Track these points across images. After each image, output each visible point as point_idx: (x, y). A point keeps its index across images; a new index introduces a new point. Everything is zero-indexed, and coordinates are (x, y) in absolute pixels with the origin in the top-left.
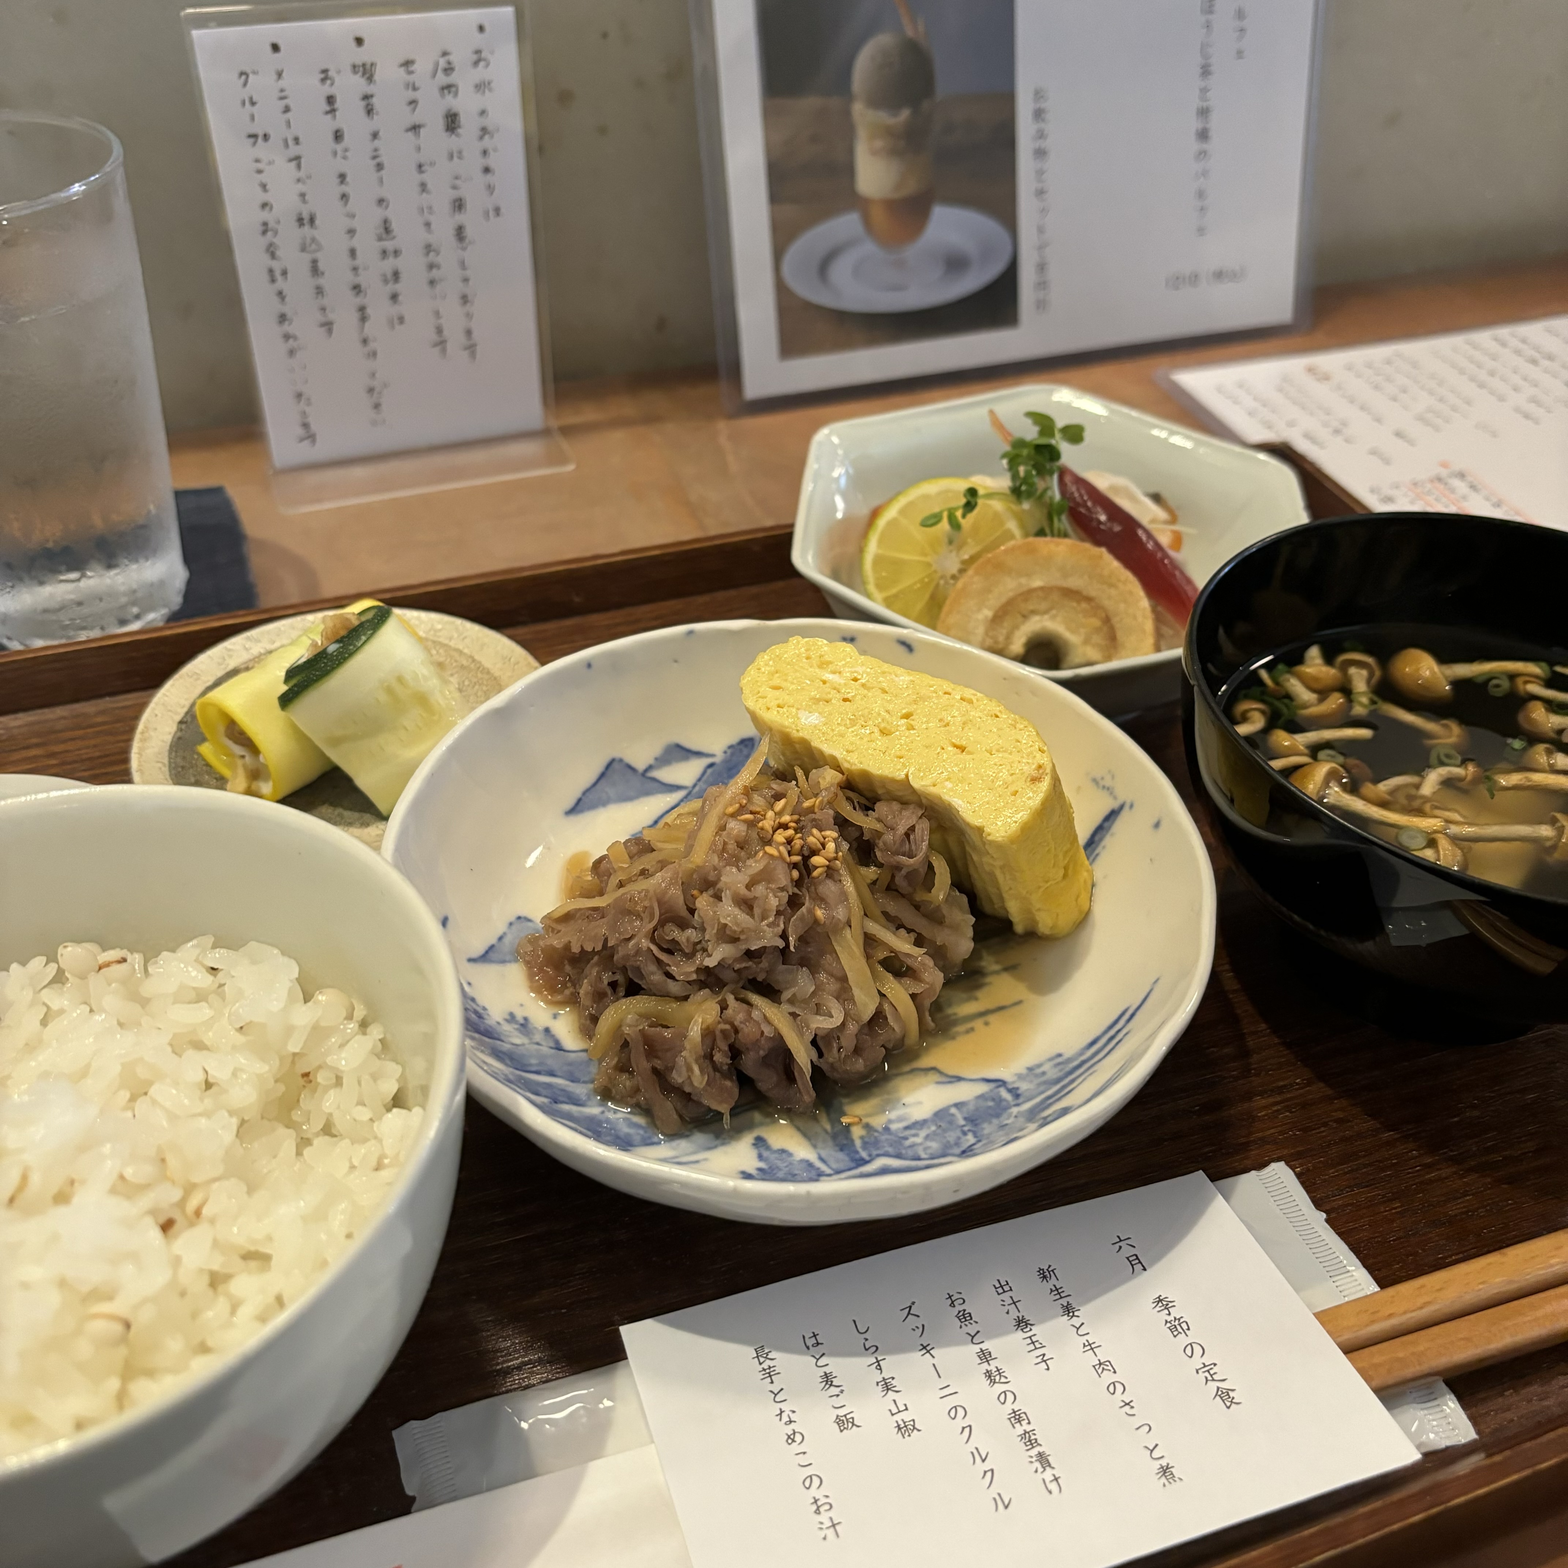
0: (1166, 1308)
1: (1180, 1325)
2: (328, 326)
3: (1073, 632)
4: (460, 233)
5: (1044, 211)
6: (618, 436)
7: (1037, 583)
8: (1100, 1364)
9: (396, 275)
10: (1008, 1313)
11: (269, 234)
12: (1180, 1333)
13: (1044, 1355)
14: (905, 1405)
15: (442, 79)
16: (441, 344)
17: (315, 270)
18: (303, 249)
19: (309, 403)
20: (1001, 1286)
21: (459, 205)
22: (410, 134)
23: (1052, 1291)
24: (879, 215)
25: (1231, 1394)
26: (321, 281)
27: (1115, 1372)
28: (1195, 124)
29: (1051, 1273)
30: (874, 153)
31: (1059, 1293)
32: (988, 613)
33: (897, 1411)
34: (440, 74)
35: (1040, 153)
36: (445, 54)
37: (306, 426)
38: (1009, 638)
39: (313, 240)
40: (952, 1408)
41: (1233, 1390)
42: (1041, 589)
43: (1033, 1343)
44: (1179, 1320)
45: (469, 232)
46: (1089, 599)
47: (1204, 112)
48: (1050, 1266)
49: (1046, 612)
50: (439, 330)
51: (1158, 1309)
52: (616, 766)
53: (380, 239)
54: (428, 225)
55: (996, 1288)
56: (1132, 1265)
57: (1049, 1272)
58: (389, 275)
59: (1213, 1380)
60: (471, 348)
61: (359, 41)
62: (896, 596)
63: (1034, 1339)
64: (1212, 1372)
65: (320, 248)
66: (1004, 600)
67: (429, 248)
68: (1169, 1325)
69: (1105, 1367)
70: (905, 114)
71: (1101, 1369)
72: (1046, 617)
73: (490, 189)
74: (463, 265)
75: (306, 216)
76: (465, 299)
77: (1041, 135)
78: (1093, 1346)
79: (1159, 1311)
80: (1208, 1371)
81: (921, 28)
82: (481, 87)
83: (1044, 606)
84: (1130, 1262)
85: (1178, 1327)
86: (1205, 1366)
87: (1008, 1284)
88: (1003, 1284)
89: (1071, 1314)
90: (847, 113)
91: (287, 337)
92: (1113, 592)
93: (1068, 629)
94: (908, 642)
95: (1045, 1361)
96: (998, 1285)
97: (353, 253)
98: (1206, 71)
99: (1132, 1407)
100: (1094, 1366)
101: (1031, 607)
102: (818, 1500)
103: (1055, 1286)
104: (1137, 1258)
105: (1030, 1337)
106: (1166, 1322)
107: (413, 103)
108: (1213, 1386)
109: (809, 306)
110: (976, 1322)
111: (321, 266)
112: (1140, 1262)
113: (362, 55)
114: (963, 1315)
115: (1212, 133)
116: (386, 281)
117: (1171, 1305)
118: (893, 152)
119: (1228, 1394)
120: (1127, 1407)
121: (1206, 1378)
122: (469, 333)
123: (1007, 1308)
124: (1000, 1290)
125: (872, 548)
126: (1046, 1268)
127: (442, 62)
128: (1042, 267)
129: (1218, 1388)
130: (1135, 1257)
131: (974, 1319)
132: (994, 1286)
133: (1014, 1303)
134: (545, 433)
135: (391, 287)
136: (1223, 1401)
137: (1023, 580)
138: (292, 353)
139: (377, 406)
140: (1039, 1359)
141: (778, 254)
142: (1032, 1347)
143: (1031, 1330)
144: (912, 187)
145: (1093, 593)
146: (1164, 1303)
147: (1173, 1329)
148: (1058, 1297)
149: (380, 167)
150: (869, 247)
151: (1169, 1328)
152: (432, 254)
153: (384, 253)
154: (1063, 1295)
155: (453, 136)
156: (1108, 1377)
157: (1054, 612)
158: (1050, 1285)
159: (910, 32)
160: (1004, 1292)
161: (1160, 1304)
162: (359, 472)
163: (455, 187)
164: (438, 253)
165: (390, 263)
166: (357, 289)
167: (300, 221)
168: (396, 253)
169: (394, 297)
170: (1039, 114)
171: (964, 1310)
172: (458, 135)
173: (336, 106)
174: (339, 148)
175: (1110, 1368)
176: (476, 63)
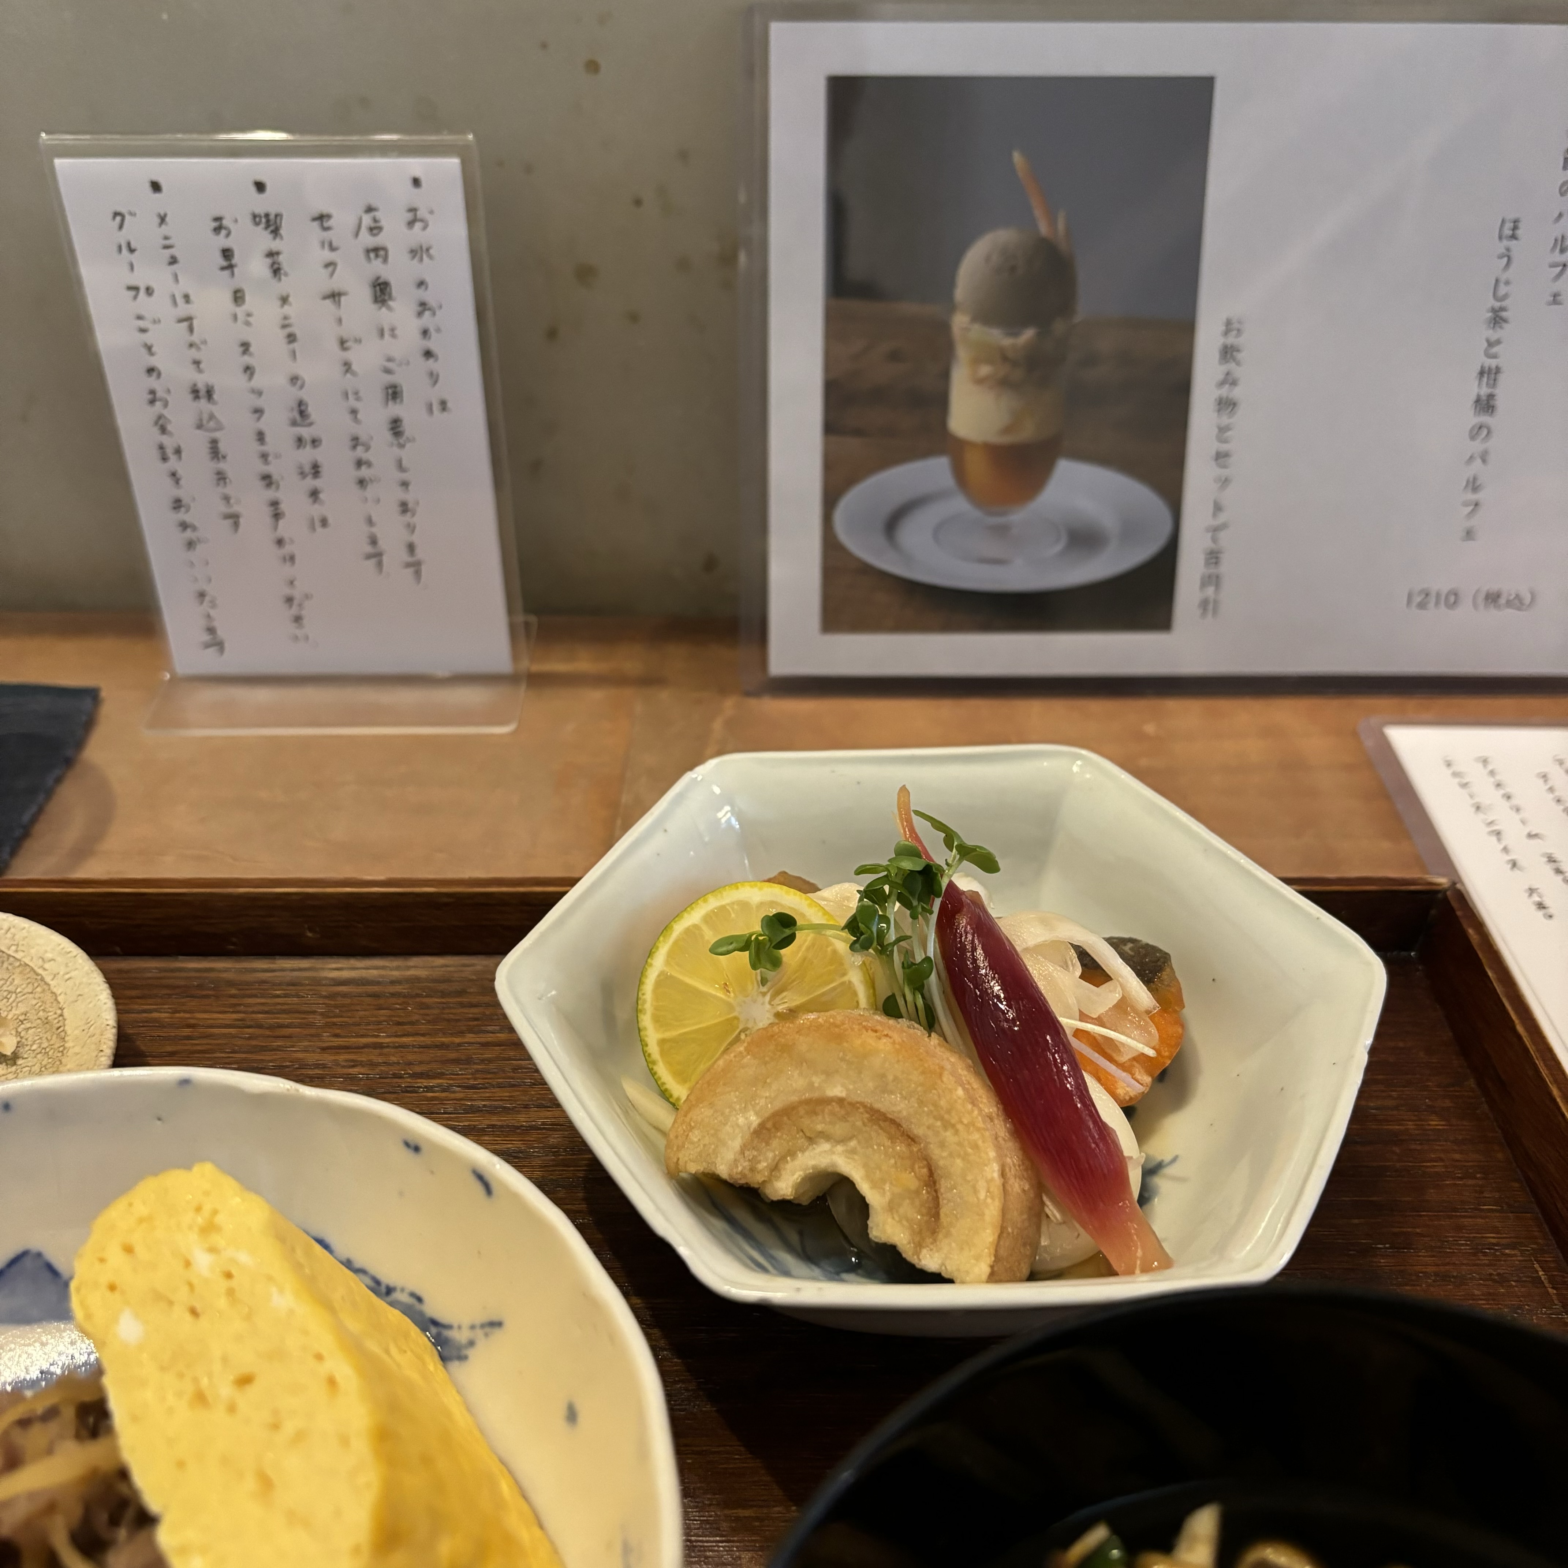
2: (234, 518)
4: (396, 426)
5: (1225, 482)
6: (596, 696)
9: (316, 471)
11: (158, 404)
15: (367, 240)
16: (377, 556)
17: (215, 452)
18: (200, 426)
19: (213, 604)
21: (394, 393)
22: (328, 302)
24: (975, 463)
26: (222, 466)
28: (1474, 389)
30: (980, 381)
32: (754, 1120)
34: (364, 231)
35: (1226, 405)
36: (370, 209)
37: (211, 630)
38: (775, 1168)
39: (212, 417)
42: (840, 1101)
45: (408, 427)
46: (910, 1137)
47: (1489, 374)
50: (374, 541)
53: (294, 423)
54: (354, 412)
58: (307, 469)
60: (416, 567)
61: (260, 187)
65: (220, 428)
66: (778, 1105)
67: (355, 442)
70: (1028, 334)
73: (434, 377)
74: (400, 467)
75: (201, 387)
76: (404, 507)
77: (1229, 380)
81: (1061, 226)
82: (418, 252)
90: (943, 328)
91: (184, 526)
92: (949, 1134)
93: (868, 1177)
97: (261, 437)
98: (1497, 319)
101: (819, 1127)
107: (330, 265)
111: (222, 446)
113: (264, 204)
115: (1500, 402)
116: (303, 474)
118: (1003, 384)
122: (411, 548)
127: (367, 219)
128: (1214, 557)
134: (512, 679)
135: (310, 483)
138: (191, 545)
139: (298, 619)
144: (1027, 433)
149: (291, 338)
150: (960, 504)
152: (360, 449)
153: (300, 441)
155: (384, 309)
159: (1044, 229)
163: (388, 371)
164: (367, 448)
165: (307, 455)
166: (267, 480)
167: (195, 393)
168: (315, 442)
169: (314, 494)
170: (1228, 353)
172: (390, 309)
173: (235, 261)
174: (240, 311)
176: (411, 224)
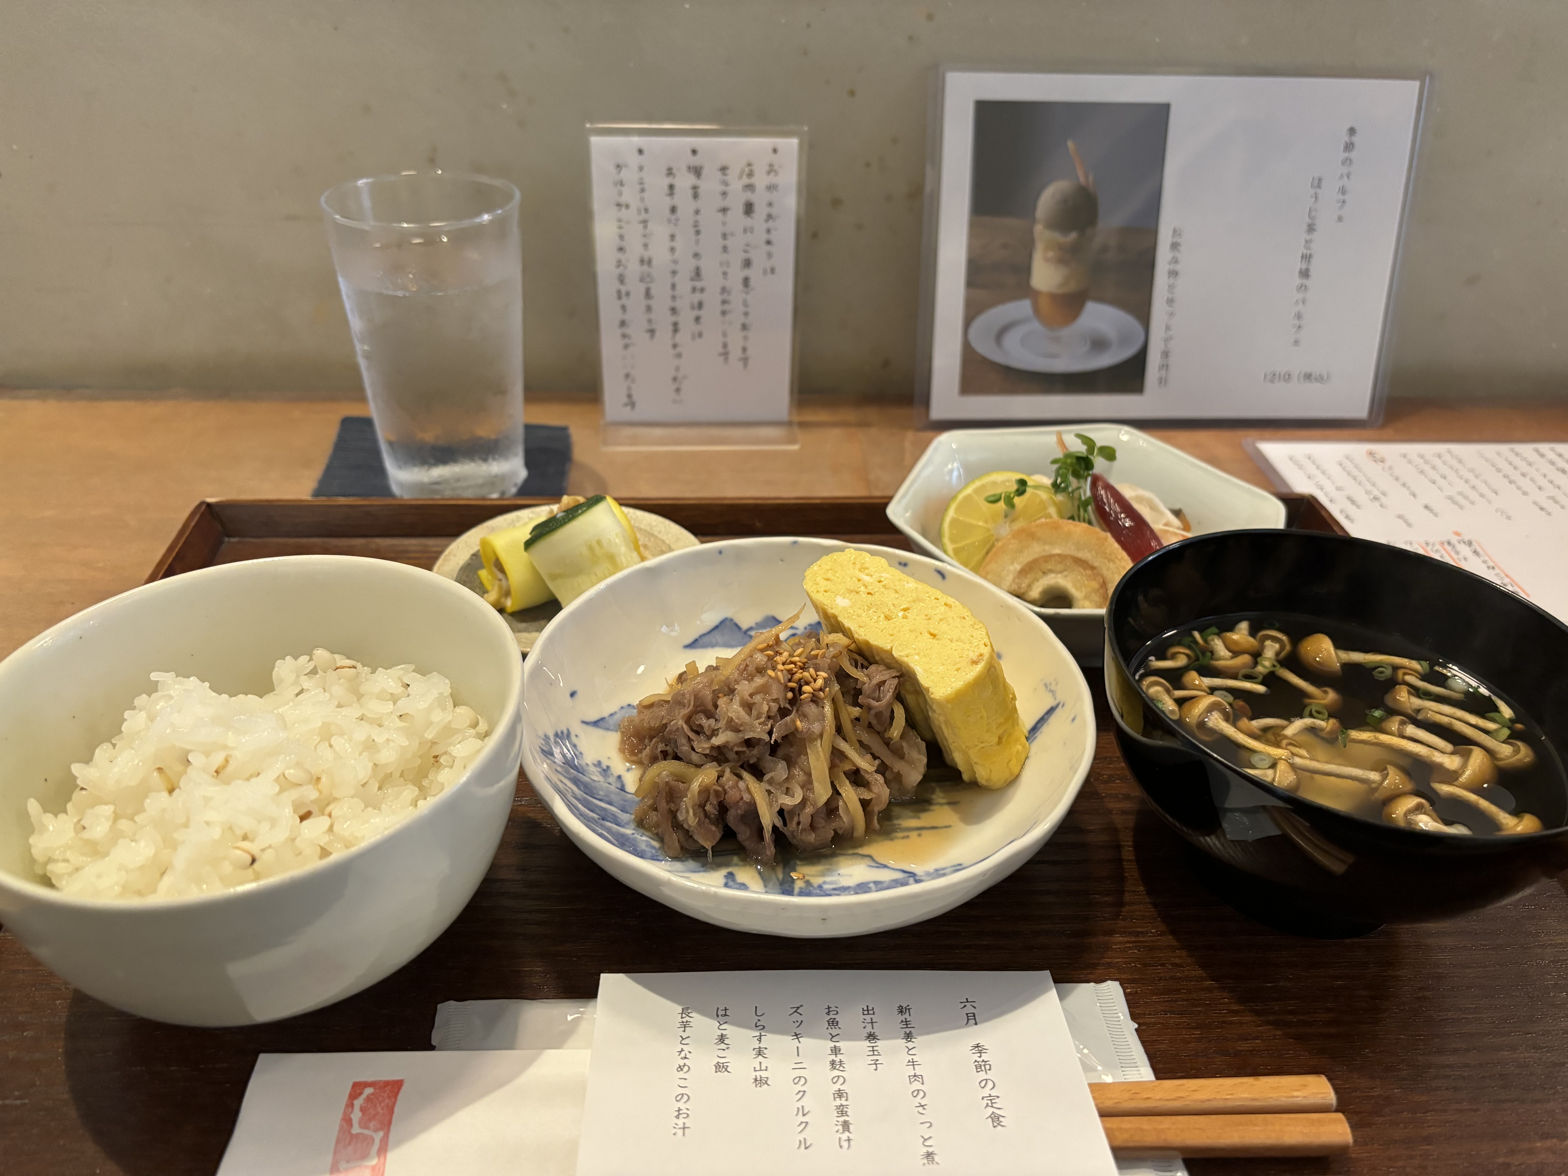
0: (979, 1053)
1: (984, 1065)
2: (652, 332)
3: (1077, 589)
4: (746, 281)
5: (1171, 314)
6: (836, 432)
7: (1057, 551)
8: (915, 1076)
9: (700, 305)
10: (864, 1028)
11: (621, 268)
12: (982, 1071)
13: (877, 1060)
14: (767, 1067)
15: (745, 180)
16: (725, 355)
17: (648, 294)
18: (642, 280)
19: (633, 381)
20: (868, 1010)
21: (747, 263)
22: (720, 214)
23: (902, 1021)
24: (1044, 303)
25: (1001, 1119)
26: (650, 302)
27: (923, 1084)
28: (1299, 265)
29: (907, 1010)
30: (1047, 260)
31: (907, 1024)
32: (1018, 567)
33: (759, 1069)
34: (744, 177)
35: (1173, 274)
36: (749, 165)
37: (629, 396)
38: (1030, 586)
39: (649, 275)
40: (797, 1077)
41: (1003, 1117)
42: (1059, 555)
43: (873, 1051)
44: (986, 1062)
45: (752, 282)
46: (1093, 568)
47: (1307, 258)
48: (908, 1006)
49: (1061, 572)
50: (725, 346)
51: (974, 1051)
52: (728, 623)
53: (692, 279)
54: (725, 274)
55: (863, 1010)
56: (968, 1019)
57: (906, 1009)
58: (696, 304)
59: (992, 1107)
60: (745, 360)
61: (694, 152)
62: (963, 548)
63: (875, 1048)
64: (993, 1101)
65: (652, 281)
66: (1030, 559)
67: (724, 290)
68: (976, 1063)
69: (917, 1079)
70: (1073, 235)
71: (914, 1079)
72: (1059, 575)
73: (770, 255)
74: (745, 304)
75: (646, 259)
76: (744, 327)
77: (1175, 261)
78: (915, 1063)
79: (973, 1053)
80: (991, 1100)
81: (1091, 178)
82: (771, 188)
83: (1059, 567)
84: (968, 1017)
85: (983, 1067)
86: (990, 1096)
87: (873, 1010)
88: (869, 1009)
89: (909, 1040)
90: (1030, 231)
91: (624, 336)
92: (1111, 565)
93: (1074, 586)
94: (943, 571)
95: (876, 1064)
96: (866, 1009)
97: (673, 286)
98: (1311, 229)
99: (924, 1109)
100: (909, 1076)
101: (1050, 567)
102: (681, 1110)
103: (906, 1019)
104: (974, 1016)
105: (873, 1047)
106: (976, 1061)
107: (724, 194)
108: (990, 1110)
109: (985, 361)
110: (840, 1028)
111: (653, 292)
112: (975, 1019)
113: (695, 161)
114: (833, 1021)
115: (1312, 273)
116: (693, 308)
117: (984, 1051)
118: (1061, 261)
119: (998, 1119)
120: (921, 1108)
121: (987, 1104)
122: (744, 349)
123: (866, 1024)
124: (866, 1012)
125: (951, 513)
126: (905, 1006)
127: (747, 170)
128: (1166, 354)
129: (993, 1113)
130: (972, 1015)
131: (839, 1026)
132: (863, 1009)
133: (872, 1023)
134: (790, 424)
135: (696, 313)
136: (993, 1121)
137: (1047, 547)
138: (626, 347)
139: (678, 390)
140: (873, 1062)
141: (968, 322)
142: (871, 1053)
143: (876, 1042)
144: (1072, 287)
145: (1096, 564)
146: (980, 1049)
147: (978, 1068)
148: (905, 1026)
149: (698, 232)
150: (1035, 325)
151: (976, 1065)
152: (726, 294)
153: (694, 290)
154: (909, 1026)
155: (749, 218)
156: (917, 1085)
157: (1066, 573)
158: (903, 1018)
159: (1082, 180)
160: (868, 1014)
161: (977, 1049)
162: (658, 432)
163: (746, 252)
164: (729, 293)
165: (697, 297)
166: (674, 310)
167: (642, 261)
168: (702, 290)
169: (697, 319)
170: (1175, 246)
171: (835, 1019)
172: (752, 218)
173: (675, 192)
174: (673, 217)
175: (920, 1080)
176: (769, 173)
